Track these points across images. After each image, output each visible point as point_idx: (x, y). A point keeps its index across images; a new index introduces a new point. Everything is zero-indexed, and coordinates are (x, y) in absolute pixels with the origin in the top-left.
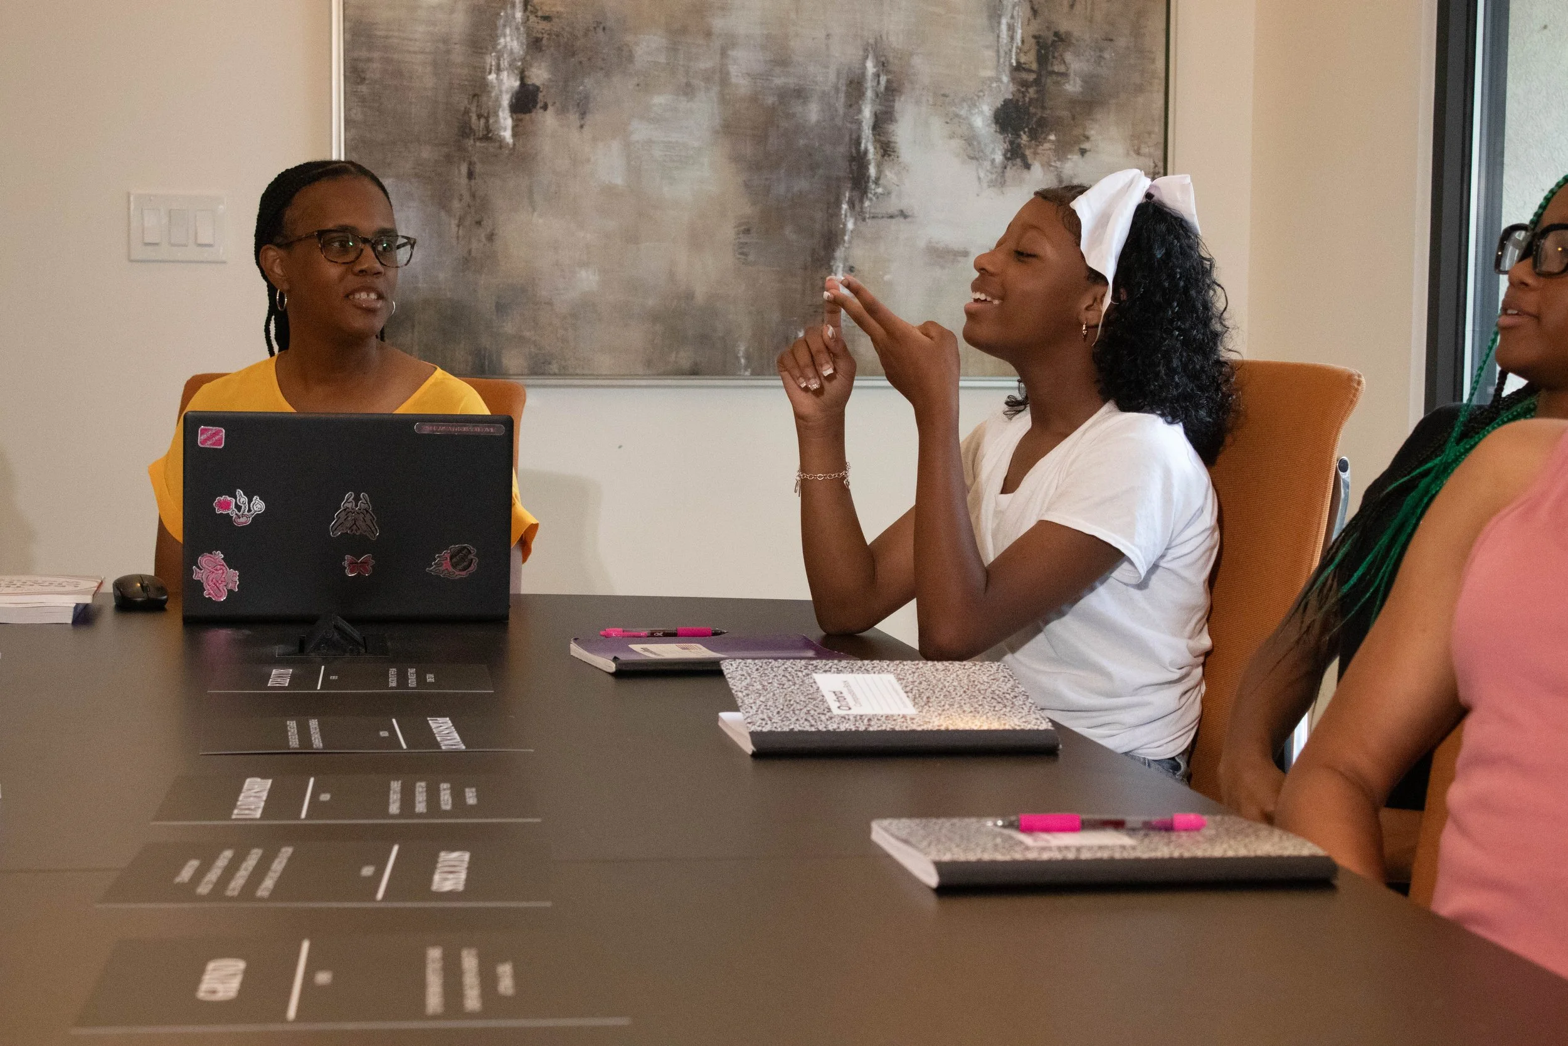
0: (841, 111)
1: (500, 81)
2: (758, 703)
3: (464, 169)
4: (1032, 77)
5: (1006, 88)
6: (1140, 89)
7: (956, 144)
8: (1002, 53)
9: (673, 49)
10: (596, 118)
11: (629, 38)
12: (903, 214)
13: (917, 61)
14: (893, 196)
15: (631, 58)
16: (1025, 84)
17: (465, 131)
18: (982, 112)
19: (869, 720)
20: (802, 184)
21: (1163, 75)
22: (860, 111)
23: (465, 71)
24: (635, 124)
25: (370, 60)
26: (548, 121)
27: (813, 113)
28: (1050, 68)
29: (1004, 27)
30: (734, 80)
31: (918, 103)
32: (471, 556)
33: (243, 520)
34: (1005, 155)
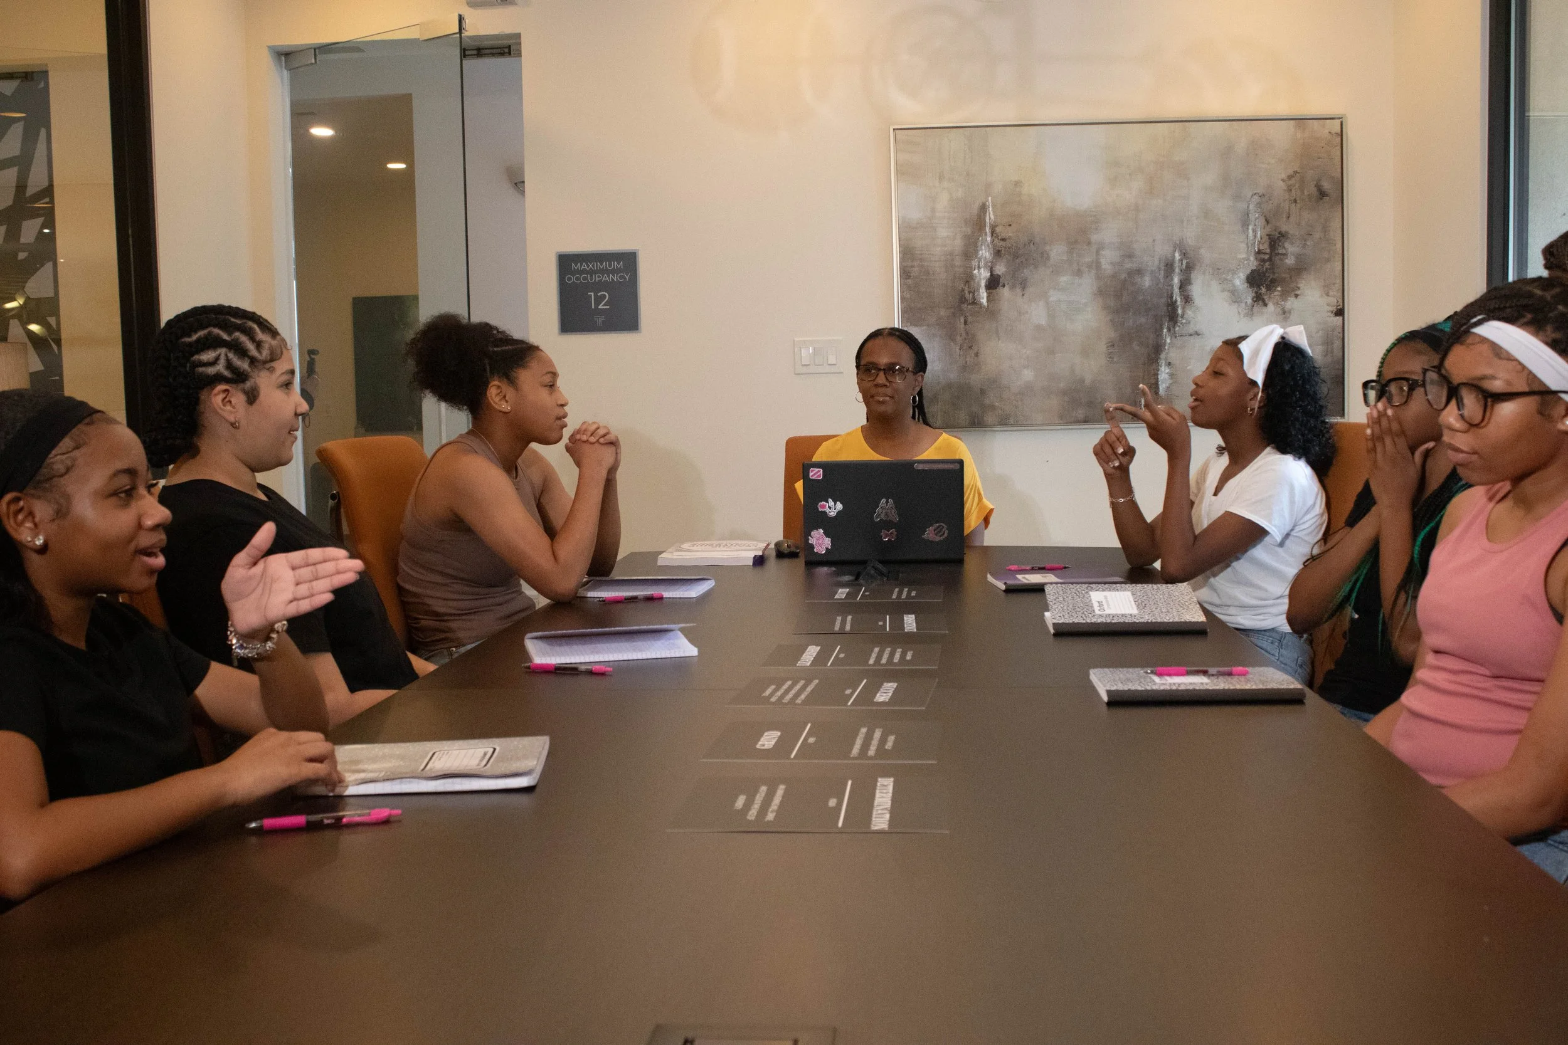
0: (1162, 280)
1: (980, 274)
2: (1059, 607)
3: (962, 320)
4: (1267, 257)
5: (1253, 264)
6: (1328, 260)
7: (1226, 294)
8: (1250, 245)
9: (1070, 252)
10: (1030, 290)
11: (1048, 248)
12: (1197, 334)
13: (1202, 251)
14: (1191, 324)
15: (1048, 258)
16: (1263, 261)
17: (962, 300)
18: (1239, 277)
19: (1113, 617)
20: (1142, 320)
22: (1172, 279)
23: (962, 270)
24: (1051, 292)
25: (912, 267)
26: (1005, 292)
27: (1147, 282)
28: (1276, 252)
29: (1250, 231)
30: (1103, 267)
31: (1204, 273)
32: (944, 530)
33: (832, 514)
34: (1253, 299)
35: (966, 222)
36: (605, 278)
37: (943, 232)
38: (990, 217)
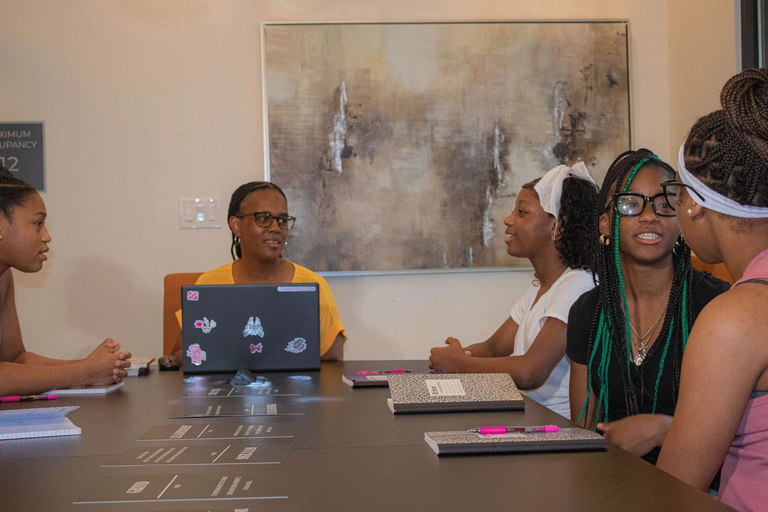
0: (485, 151)
1: (336, 145)
3: (321, 183)
4: (569, 133)
5: (558, 138)
6: (618, 136)
7: (537, 163)
8: (555, 123)
9: (410, 128)
10: (377, 159)
11: (391, 124)
13: (517, 128)
14: (510, 187)
15: (392, 133)
16: (566, 136)
17: (321, 167)
18: (548, 149)
19: (445, 398)
20: (469, 184)
21: (628, 129)
22: (493, 151)
23: (320, 142)
24: (395, 161)
25: (279, 139)
26: (357, 161)
27: (472, 153)
28: (577, 129)
29: (556, 112)
30: (437, 140)
31: (519, 146)
33: (207, 330)
35: (324, 102)
36: (15, 145)
37: (305, 110)
38: (344, 98)
